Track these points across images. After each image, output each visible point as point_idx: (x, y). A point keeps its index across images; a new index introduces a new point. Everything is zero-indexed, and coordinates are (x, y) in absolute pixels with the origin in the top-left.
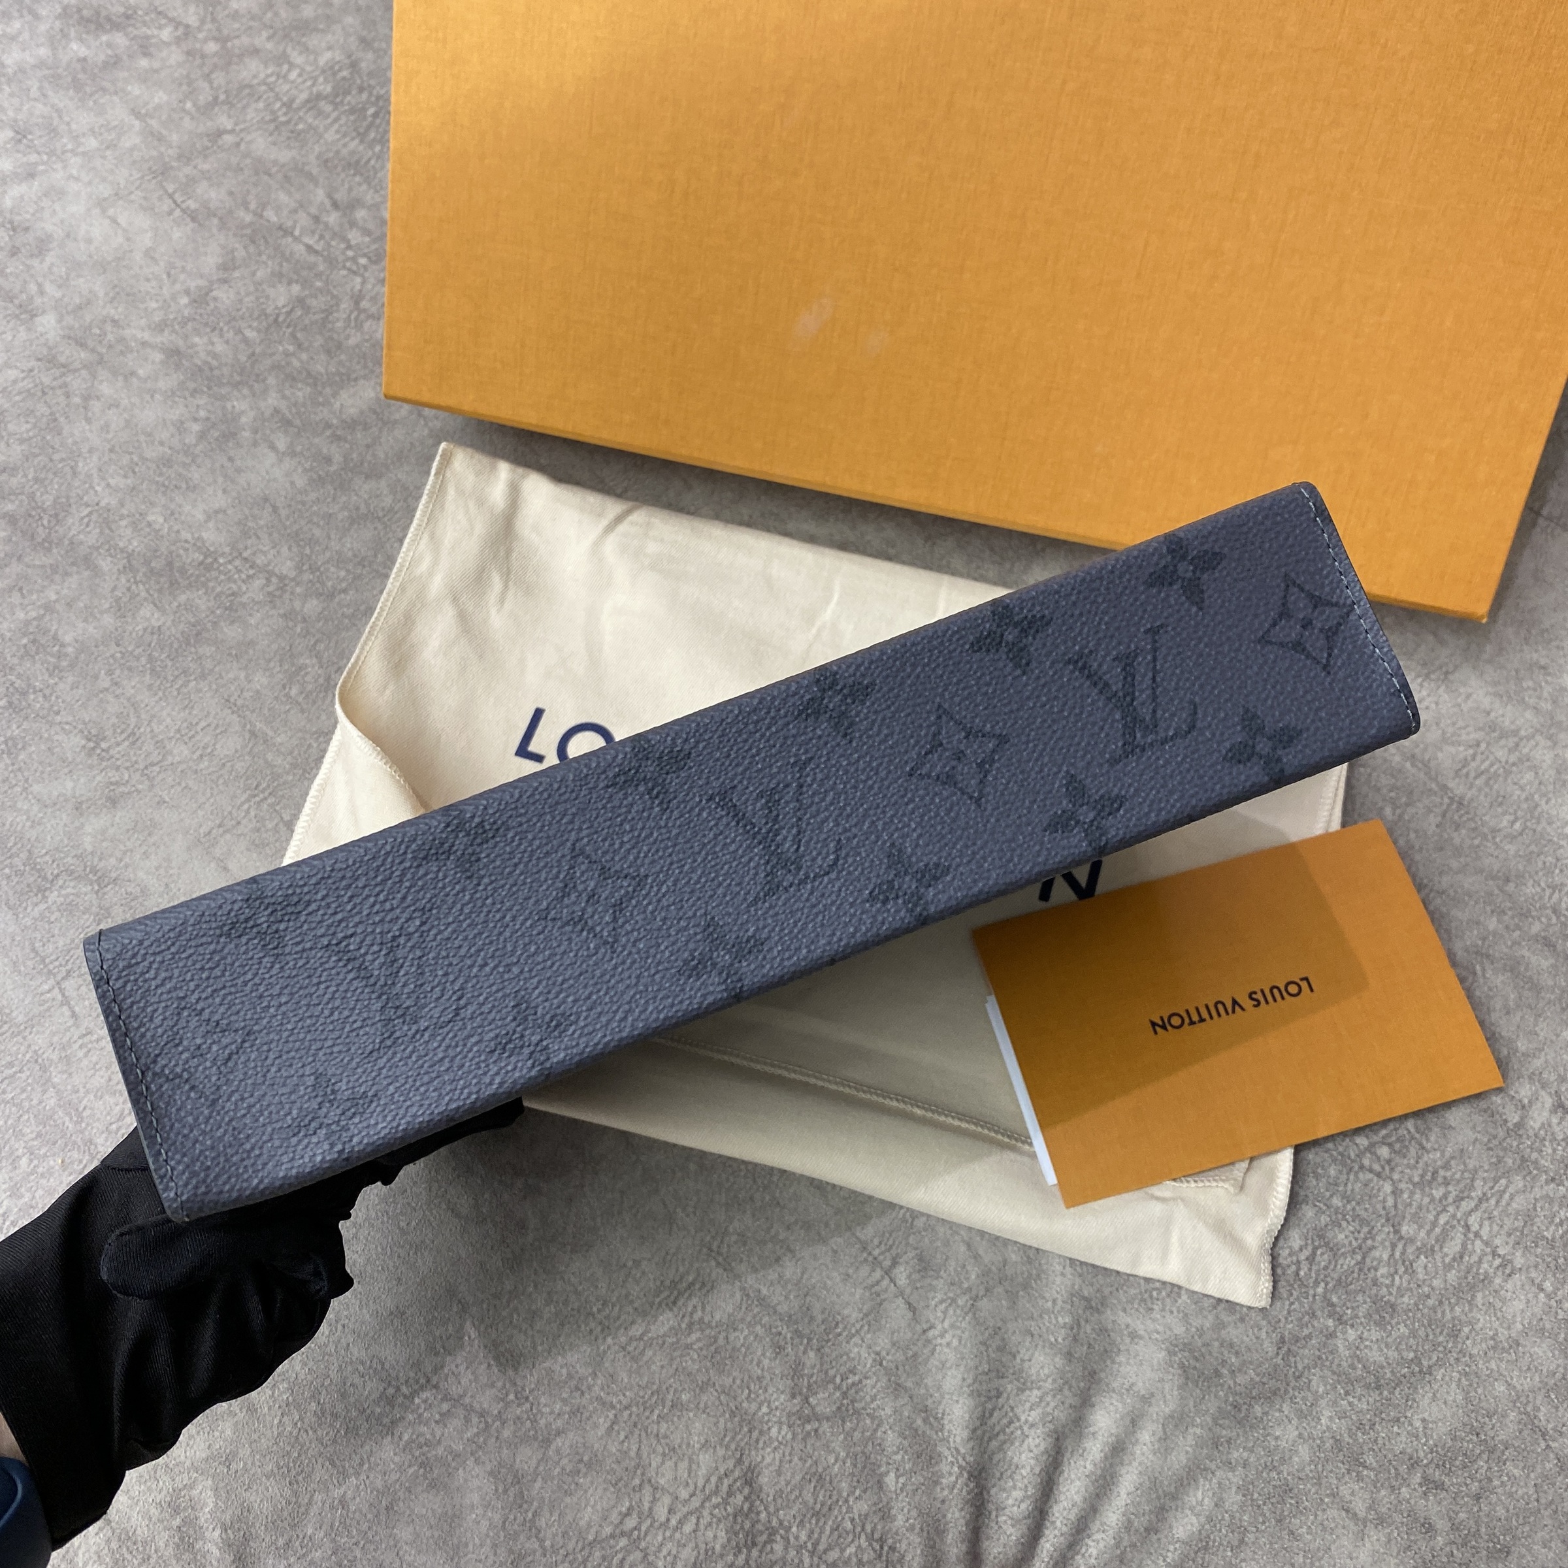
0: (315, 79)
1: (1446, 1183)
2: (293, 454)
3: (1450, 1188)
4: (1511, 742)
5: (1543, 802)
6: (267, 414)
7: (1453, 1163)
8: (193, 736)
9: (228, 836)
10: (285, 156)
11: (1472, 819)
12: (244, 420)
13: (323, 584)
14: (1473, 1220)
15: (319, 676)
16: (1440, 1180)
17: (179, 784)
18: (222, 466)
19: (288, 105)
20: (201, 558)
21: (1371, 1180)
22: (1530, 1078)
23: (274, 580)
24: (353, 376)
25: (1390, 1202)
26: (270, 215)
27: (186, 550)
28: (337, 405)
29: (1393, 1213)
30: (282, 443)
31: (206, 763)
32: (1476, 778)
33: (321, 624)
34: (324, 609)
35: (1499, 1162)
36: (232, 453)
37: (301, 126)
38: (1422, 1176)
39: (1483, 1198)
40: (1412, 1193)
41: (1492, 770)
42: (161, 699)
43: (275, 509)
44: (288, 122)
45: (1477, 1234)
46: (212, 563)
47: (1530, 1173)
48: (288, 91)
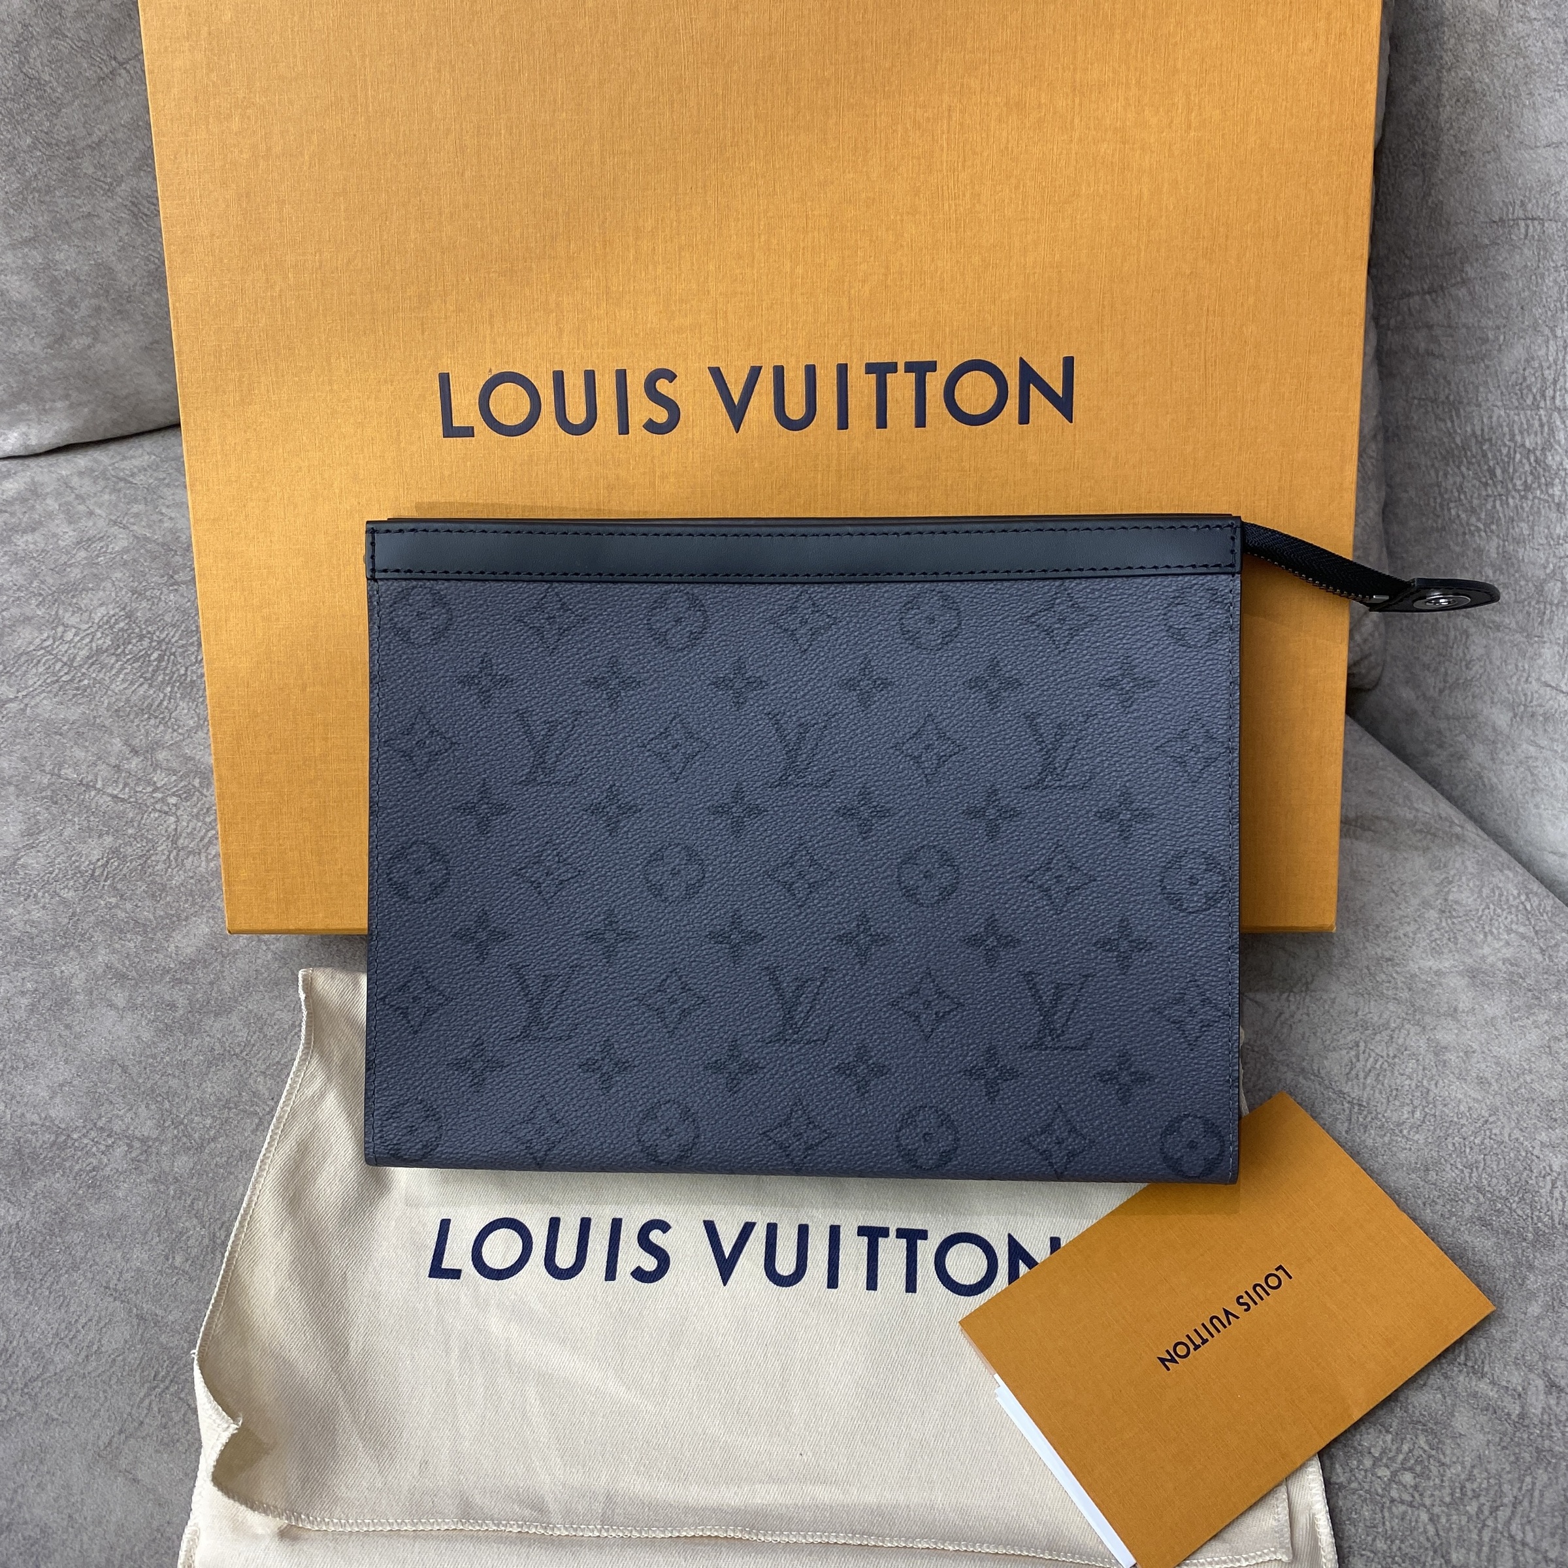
0: (93, 634)
1: (1477, 1496)
2: (134, 1007)
3: (1482, 1500)
4: (1385, 1035)
5: (1433, 1087)
6: (100, 971)
7: (1475, 1472)
8: (75, 1337)
9: (132, 1441)
10: (75, 713)
11: (1376, 1118)
12: (75, 982)
13: (189, 1136)
14: (1514, 1528)
15: (203, 1237)
16: (1470, 1493)
17: (67, 1395)
18: (60, 1035)
19: (69, 664)
20: (53, 1138)
21: (1405, 1513)
22: (1516, 1364)
23: (137, 1144)
24: (183, 916)
25: (1431, 1530)
26: (68, 772)
27: (34, 1133)
28: (172, 948)
29: (1438, 1542)
30: (120, 999)
31: (94, 1364)
32: (1365, 1078)
33: (194, 1181)
34: (195, 1163)
35: (1517, 1459)
36: (69, 1020)
37: (86, 682)
38: (1452, 1494)
39: (1516, 1503)
40: (1448, 1515)
41: (1378, 1066)
42: (31, 1304)
43: (124, 1069)
44: (72, 680)
45: (1524, 1544)
46: (65, 1141)
47: (1550, 1463)
48: (66, 652)
